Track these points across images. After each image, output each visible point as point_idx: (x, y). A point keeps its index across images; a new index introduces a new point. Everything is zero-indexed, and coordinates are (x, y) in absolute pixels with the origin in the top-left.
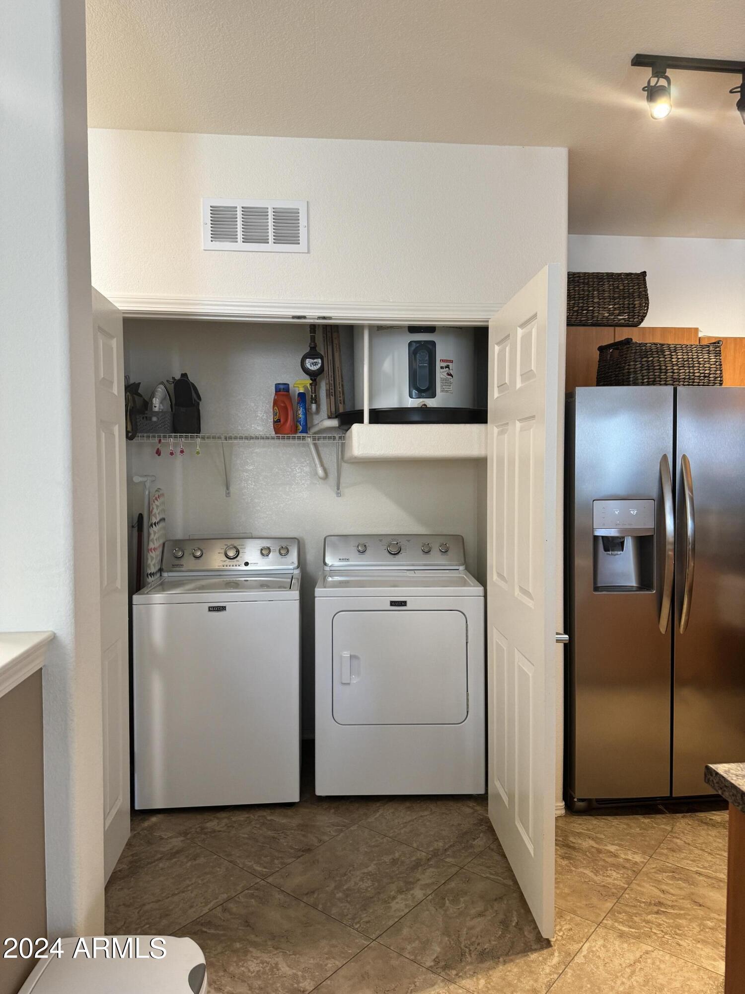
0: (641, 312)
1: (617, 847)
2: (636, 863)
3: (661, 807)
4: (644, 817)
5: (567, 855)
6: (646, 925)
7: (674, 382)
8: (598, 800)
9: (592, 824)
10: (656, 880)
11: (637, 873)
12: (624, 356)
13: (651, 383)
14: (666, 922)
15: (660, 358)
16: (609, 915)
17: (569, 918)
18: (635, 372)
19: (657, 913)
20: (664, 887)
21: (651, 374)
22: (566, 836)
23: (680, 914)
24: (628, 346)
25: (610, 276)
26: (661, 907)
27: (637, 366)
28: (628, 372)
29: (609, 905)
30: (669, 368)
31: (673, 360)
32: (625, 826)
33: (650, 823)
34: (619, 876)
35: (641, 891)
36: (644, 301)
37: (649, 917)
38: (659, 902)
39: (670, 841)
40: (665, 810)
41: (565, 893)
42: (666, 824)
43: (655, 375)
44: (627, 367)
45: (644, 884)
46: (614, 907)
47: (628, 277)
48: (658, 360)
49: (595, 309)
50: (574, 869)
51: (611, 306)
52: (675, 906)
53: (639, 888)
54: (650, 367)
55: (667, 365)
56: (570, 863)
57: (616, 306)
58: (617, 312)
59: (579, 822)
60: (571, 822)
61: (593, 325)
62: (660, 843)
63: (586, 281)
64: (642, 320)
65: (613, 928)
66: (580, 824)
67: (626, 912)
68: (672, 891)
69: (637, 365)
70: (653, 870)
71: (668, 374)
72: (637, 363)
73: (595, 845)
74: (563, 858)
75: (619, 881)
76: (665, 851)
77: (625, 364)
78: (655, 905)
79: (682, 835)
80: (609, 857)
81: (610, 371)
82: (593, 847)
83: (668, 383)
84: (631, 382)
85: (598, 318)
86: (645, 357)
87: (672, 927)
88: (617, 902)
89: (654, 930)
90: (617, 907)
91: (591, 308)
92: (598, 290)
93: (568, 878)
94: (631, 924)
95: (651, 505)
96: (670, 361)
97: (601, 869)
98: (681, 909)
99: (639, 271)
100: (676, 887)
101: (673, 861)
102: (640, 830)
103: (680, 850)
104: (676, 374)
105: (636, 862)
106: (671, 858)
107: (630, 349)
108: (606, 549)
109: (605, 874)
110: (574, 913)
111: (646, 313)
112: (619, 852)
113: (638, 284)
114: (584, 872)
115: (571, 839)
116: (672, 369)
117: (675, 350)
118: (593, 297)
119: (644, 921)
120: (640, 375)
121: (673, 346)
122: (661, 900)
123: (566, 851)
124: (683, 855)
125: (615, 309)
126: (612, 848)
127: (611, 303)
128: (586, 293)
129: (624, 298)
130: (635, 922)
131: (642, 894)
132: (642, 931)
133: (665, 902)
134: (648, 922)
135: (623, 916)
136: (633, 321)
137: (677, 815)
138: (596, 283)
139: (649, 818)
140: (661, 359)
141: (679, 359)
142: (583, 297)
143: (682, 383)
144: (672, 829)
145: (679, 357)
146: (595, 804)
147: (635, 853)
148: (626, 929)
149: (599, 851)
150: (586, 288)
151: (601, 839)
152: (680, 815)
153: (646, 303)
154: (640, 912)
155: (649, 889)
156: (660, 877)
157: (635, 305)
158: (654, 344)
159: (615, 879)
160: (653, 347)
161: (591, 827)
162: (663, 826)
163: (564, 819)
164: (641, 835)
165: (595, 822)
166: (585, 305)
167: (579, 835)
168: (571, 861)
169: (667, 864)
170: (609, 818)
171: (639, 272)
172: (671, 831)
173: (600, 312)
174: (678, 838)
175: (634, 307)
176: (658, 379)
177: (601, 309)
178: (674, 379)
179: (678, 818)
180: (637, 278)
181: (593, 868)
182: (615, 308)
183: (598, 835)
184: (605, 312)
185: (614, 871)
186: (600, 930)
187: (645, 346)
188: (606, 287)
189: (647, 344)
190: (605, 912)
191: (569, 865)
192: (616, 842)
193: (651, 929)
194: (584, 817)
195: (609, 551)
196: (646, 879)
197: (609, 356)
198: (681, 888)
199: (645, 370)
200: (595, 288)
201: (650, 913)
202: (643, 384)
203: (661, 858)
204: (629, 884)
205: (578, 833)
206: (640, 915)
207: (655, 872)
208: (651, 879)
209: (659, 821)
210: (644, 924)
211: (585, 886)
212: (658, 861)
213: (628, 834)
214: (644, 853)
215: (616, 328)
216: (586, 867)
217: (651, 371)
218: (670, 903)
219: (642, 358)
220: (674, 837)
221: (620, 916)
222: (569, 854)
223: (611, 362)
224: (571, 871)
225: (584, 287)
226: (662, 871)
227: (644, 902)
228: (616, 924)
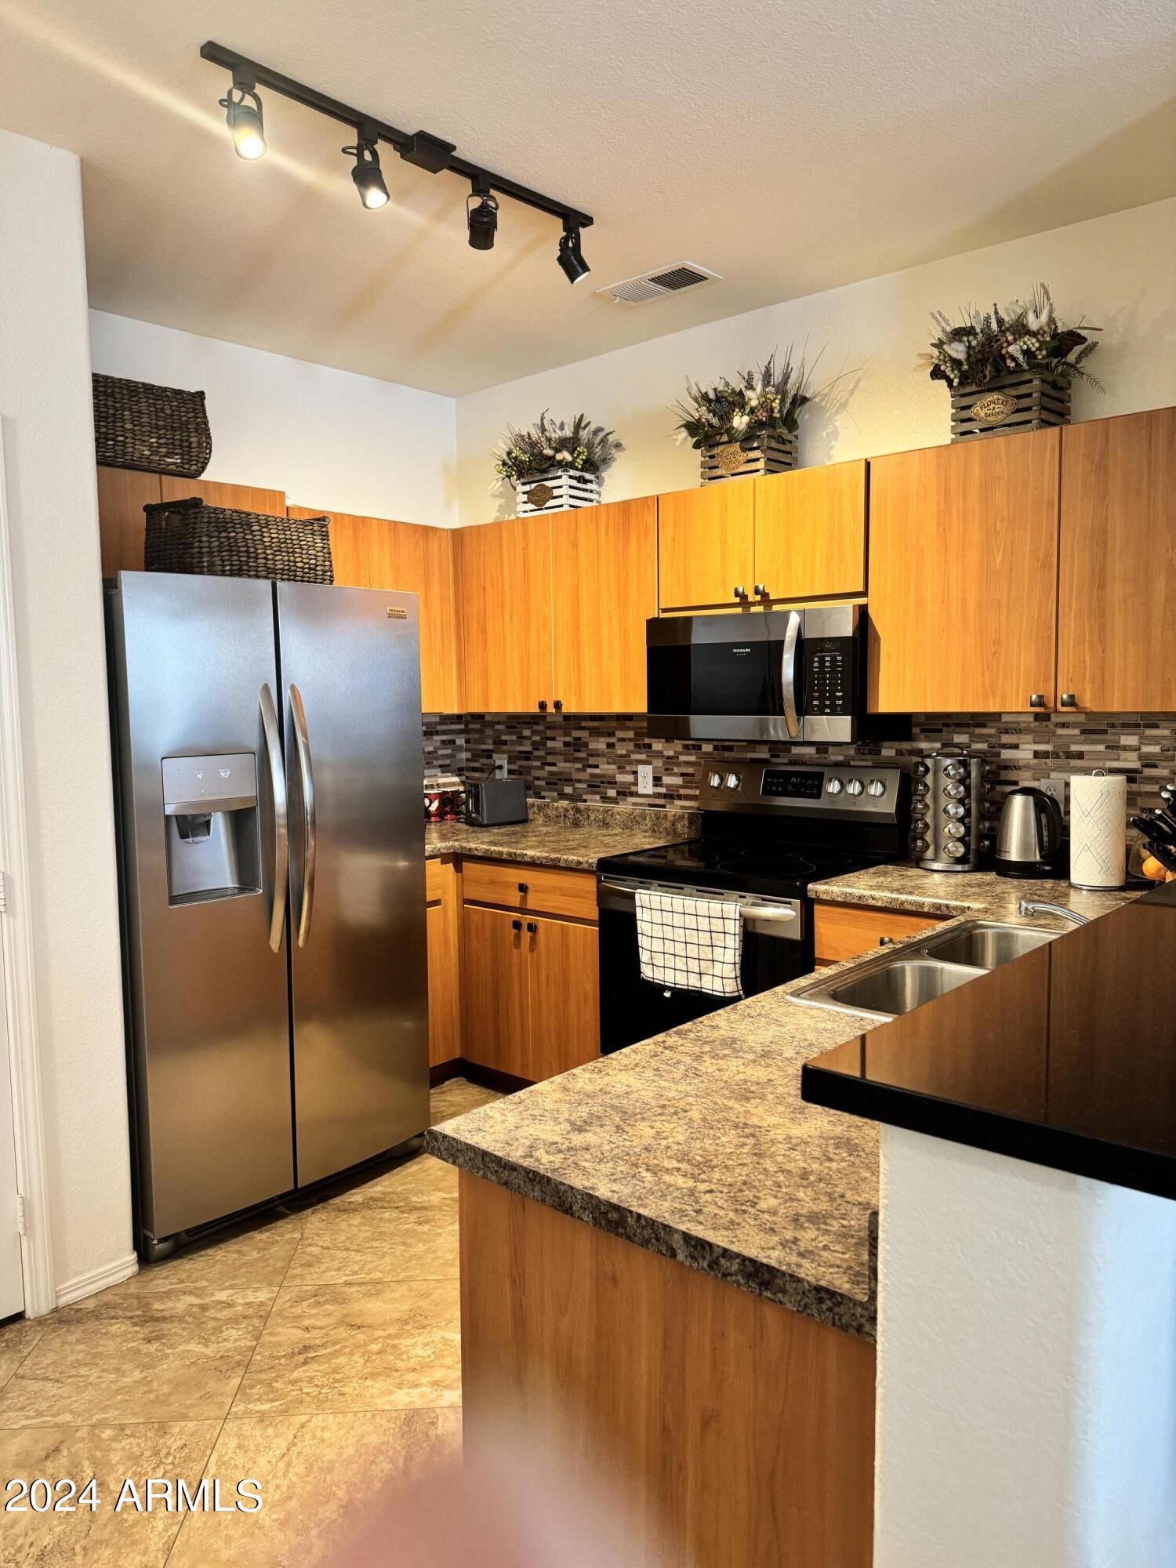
0: (201, 455)
1: (231, 1291)
2: (262, 1304)
3: (281, 1209)
4: (261, 1232)
5: (154, 1334)
6: (294, 1388)
7: (269, 573)
8: (188, 1232)
9: (185, 1271)
10: (294, 1317)
11: (265, 1319)
12: (191, 526)
13: (236, 572)
14: (320, 1371)
15: (246, 534)
16: (238, 1396)
17: (177, 1430)
18: (210, 553)
19: (305, 1363)
20: (307, 1322)
21: (235, 558)
22: (148, 1305)
23: (335, 1351)
24: (197, 510)
25: (149, 388)
26: (308, 1352)
27: (213, 545)
28: (199, 552)
29: (235, 1382)
30: (260, 551)
31: (265, 539)
32: (235, 1256)
33: (270, 1238)
34: (240, 1333)
35: (276, 1342)
36: (204, 439)
37: (296, 1374)
38: (305, 1347)
39: (303, 1253)
40: (287, 1211)
41: (164, 1395)
42: (294, 1231)
43: (241, 561)
44: (197, 544)
45: (279, 1329)
46: (244, 1382)
47: (179, 397)
48: (244, 538)
49: (127, 441)
50: (169, 1351)
51: (153, 440)
52: (327, 1342)
53: (274, 1339)
54: (232, 548)
55: (257, 546)
56: (163, 1344)
57: (162, 441)
58: (164, 450)
59: (164, 1275)
60: (151, 1280)
61: (125, 466)
62: (290, 1262)
63: (110, 391)
64: (203, 469)
65: (247, 1414)
66: (165, 1278)
67: (261, 1382)
68: (319, 1324)
69: (212, 542)
70: (289, 1304)
71: (259, 561)
72: (213, 540)
73: (196, 1301)
74: (150, 1341)
75: (243, 1341)
76: (299, 1271)
77: (194, 538)
78: (299, 1353)
79: (316, 1238)
80: (221, 1310)
81: (169, 547)
82: (193, 1305)
83: (260, 574)
84: (205, 569)
85: (133, 456)
86: (224, 531)
87: (328, 1374)
88: (245, 1373)
89: (305, 1390)
90: (247, 1380)
91: (121, 438)
92: (130, 409)
93: (163, 1369)
94: (272, 1395)
95: (250, 762)
96: (261, 540)
97: (213, 1334)
98: (335, 1343)
99: (192, 388)
100: (324, 1316)
101: (312, 1280)
102: (258, 1253)
103: (318, 1260)
104: (271, 562)
105: (262, 1302)
106: (308, 1277)
107: (200, 515)
108: (184, 836)
109: (220, 1339)
110: (184, 1417)
111: (209, 459)
112: (233, 1298)
113: (194, 409)
114: (188, 1348)
115: (157, 1306)
116: (264, 553)
117: (267, 525)
118: (123, 420)
119: (290, 1382)
120: (219, 558)
121: (263, 518)
122: (307, 1343)
123: (152, 1329)
124: (323, 1267)
125: (160, 446)
126: (222, 1296)
127: (152, 435)
128: (111, 411)
129: (173, 429)
130: (278, 1390)
131: (279, 1345)
132: (289, 1399)
133: (312, 1342)
134: (294, 1382)
135: (259, 1390)
136: (189, 469)
137: (305, 1212)
138: (126, 397)
139: (268, 1231)
140: (247, 537)
141: (273, 538)
142: (107, 418)
143: (279, 576)
144: (302, 1234)
145: (273, 535)
146: (185, 1238)
147: (258, 1289)
148: (266, 1407)
149: (204, 1308)
150: (110, 403)
151: (204, 1288)
152: (309, 1211)
153: (207, 443)
154: (280, 1374)
155: (288, 1335)
156: (298, 1310)
157: (191, 443)
158: (236, 511)
159: (236, 1340)
160: (235, 516)
161: (184, 1276)
162: (288, 1236)
163: (139, 1278)
164: (261, 1259)
165: (188, 1266)
166: (111, 431)
167: (168, 1295)
168: (164, 1341)
169: (305, 1288)
170: (210, 1251)
171: (193, 391)
172: (301, 1239)
173: (137, 447)
174: (311, 1245)
175: (189, 447)
176: (245, 567)
177: (137, 442)
178: (269, 568)
179: (308, 1216)
180: (191, 400)
181: (200, 1337)
182: (160, 444)
183: (198, 1284)
184: (144, 448)
185: (233, 1328)
186: (229, 1426)
187: (222, 513)
188: (143, 406)
189: (225, 510)
190: (230, 1396)
191: (161, 1347)
192: (227, 1284)
193: (301, 1390)
194: (170, 1264)
195: (188, 837)
196: (280, 1321)
197: (164, 522)
198: (329, 1315)
199: (226, 551)
200: (126, 406)
201: (296, 1367)
202: (223, 573)
203: (295, 1283)
204: (257, 1338)
205: (164, 1293)
206: (282, 1376)
207: (291, 1307)
208: (287, 1317)
209: (282, 1230)
210: (290, 1387)
211: (193, 1369)
212: (292, 1289)
213: (243, 1265)
214: (270, 1284)
215: (164, 476)
216: (188, 1341)
217: (234, 553)
218: (319, 1342)
219: (220, 532)
220: (307, 1246)
221: (255, 1391)
222: (158, 1331)
223: (170, 534)
224: (166, 1356)
225: (107, 400)
226: (300, 1300)
227: (284, 1356)
228: (251, 1406)
